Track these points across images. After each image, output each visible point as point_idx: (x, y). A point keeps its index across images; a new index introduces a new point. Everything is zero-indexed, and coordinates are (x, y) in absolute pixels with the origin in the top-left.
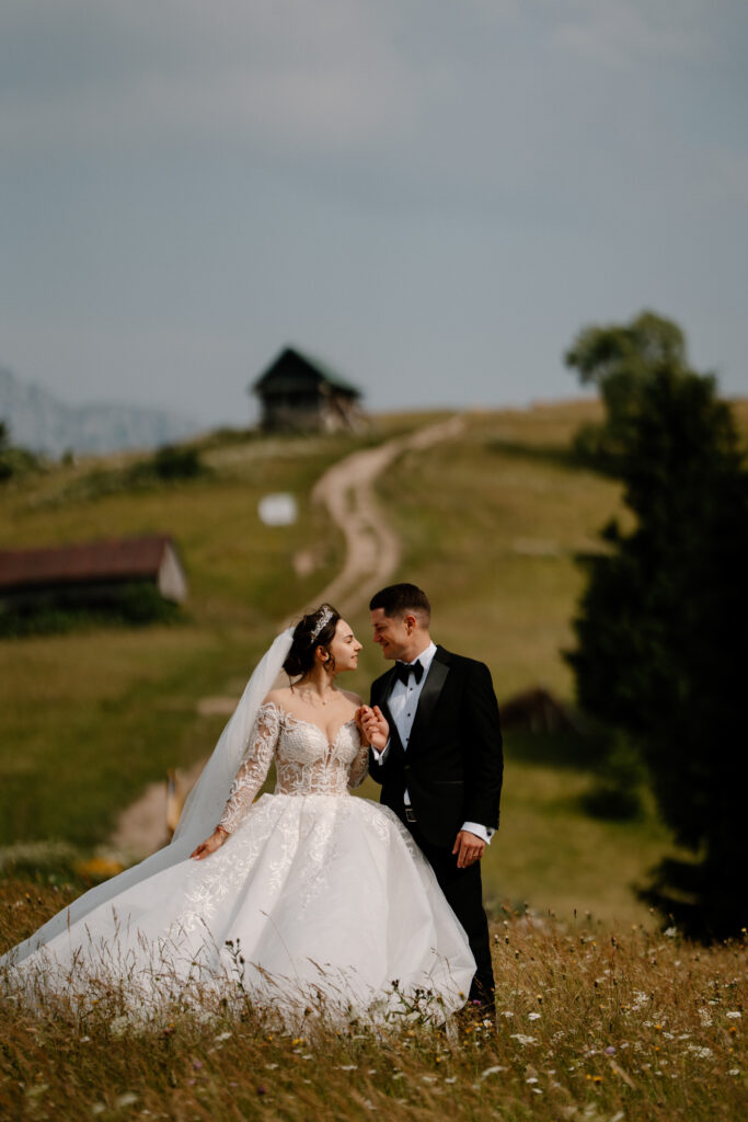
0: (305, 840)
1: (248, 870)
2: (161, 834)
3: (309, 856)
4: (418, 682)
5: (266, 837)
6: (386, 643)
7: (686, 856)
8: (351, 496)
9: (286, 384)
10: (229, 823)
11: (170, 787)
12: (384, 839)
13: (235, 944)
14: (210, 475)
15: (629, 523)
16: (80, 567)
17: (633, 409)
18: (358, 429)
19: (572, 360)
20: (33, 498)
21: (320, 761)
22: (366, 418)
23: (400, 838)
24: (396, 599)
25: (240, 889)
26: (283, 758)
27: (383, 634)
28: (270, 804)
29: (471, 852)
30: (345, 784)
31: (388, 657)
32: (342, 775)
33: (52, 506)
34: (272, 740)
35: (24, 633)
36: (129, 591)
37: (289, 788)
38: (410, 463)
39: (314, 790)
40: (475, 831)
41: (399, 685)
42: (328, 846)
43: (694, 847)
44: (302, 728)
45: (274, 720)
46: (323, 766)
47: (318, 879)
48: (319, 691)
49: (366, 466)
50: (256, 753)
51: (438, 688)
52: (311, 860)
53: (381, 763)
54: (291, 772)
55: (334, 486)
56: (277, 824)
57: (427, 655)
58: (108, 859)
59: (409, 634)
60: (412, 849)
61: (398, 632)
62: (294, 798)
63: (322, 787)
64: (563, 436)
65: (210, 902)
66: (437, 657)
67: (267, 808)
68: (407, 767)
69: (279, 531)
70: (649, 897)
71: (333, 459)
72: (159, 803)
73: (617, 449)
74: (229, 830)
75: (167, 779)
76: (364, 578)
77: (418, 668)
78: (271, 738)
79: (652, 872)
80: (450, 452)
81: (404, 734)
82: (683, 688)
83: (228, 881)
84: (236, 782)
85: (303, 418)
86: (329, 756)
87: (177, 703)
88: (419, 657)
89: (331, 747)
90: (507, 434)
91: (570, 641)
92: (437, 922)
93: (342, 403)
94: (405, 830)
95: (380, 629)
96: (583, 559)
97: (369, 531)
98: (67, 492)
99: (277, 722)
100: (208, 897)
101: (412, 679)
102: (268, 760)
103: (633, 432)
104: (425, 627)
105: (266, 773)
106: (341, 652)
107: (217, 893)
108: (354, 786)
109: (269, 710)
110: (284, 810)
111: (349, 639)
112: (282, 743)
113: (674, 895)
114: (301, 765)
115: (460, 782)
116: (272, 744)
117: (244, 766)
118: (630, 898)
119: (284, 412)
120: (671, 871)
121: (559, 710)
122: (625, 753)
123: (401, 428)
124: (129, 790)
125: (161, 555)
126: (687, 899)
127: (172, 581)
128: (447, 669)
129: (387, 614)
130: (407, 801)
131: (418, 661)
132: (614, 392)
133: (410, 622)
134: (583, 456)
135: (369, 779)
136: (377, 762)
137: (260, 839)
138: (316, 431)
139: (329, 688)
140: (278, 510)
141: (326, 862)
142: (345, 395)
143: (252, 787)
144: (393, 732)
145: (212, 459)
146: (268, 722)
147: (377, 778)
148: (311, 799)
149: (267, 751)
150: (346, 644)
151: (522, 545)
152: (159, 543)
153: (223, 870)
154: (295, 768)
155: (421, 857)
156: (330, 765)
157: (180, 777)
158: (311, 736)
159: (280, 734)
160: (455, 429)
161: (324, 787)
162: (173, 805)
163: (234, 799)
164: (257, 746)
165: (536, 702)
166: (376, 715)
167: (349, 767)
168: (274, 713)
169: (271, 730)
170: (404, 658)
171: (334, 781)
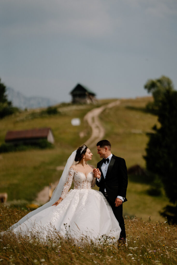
0: (80, 200)
1: (67, 207)
2: (48, 198)
3: (81, 203)
4: (108, 163)
5: (72, 199)
6: (100, 154)
7: (172, 205)
8: (93, 119)
9: (78, 92)
10: (63, 196)
11: (50, 187)
12: (99, 199)
13: (66, 224)
14: (60, 114)
15: (159, 126)
16: (29, 135)
17: (160, 99)
18: (95, 103)
19: (146, 87)
20: (18, 119)
21: (84, 181)
22: (97, 101)
23: (103, 199)
24: (103, 143)
25: (65, 211)
26: (75, 181)
27: (100, 152)
28: (72, 192)
29: (119, 203)
30: (90, 187)
31: (101, 157)
32: (89, 185)
33: (23, 121)
34: (72, 177)
35: (16, 151)
36: (41, 141)
37: (77, 188)
38: (107, 111)
39: (83, 188)
40: (120, 198)
41: (104, 164)
42: (86, 201)
43: (174, 203)
44: (79, 173)
45: (72, 172)
46: (85, 182)
47: (84, 209)
48: (83, 165)
49: (97, 112)
50: (68, 180)
51: (112, 164)
52: (82, 204)
53: (99, 182)
54: (77, 184)
55: (89, 116)
56: (74, 196)
57: (110, 157)
58: (35, 204)
59: (106, 152)
60: (106, 202)
61: (103, 151)
62: (78, 190)
63: (84, 187)
64: (143, 105)
65: (58, 215)
66: (112, 157)
67: (72, 193)
68: (105, 183)
69: (76, 127)
70: (163, 215)
71: (89, 110)
72: (47, 191)
73: (157, 108)
74: (63, 198)
75: (49, 185)
76: (96, 138)
77: (108, 160)
78: (72, 176)
79: (164, 208)
80: (117, 109)
81: (105, 175)
82: (171, 165)
83: (63, 210)
84: (64, 187)
85: (82, 101)
86: (86, 180)
87: (52, 167)
88: (108, 157)
89: (86, 178)
90: (130, 104)
91: (145, 154)
92: (112, 219)
93: (91, 97)
94: (105, 198)
95: (99, 150)
96: (148, 134)
97: (97, 127)
98: (26, 118)
99: (73, 173)
100: (58, 214)
101: (107, 162)
102: (71, 182)
103: (160, 104)
104: (110, 150)
105: (71, 184)
106: (88, 156)
107: (60, 212)
108: (92, 187)
109: (71, 170)
110: (76, 193)
111: (89, 153)
112: (75, 177)
113: (169, 214)
114: (80, 182)
115: (118, 187)
116: (72, 178)
117: (66, 183)
118: (159, 215)
119: (77, 99)
120: (168, 208)
121: (142, 170)
122: (158, 180)
123: (105, 103)
124: (40, 188)
125: (48, 132)
126: (172, 215)
127: (51, 139)
128: (115, 160)
129: (101, 147)
130: (105, 191)
131: (108, 158)
132: (156, 95)
133: (106, 149)
134: (148, 110)
135: (96, 185)
136: (98, 181)
137: (70, 200)
138: (85, 103)
139: (85, 164)
140: (76, 122)
141: (85, 205)
142: (92, 95)
143: (68, 188)
144: (102, 175)
145: (60, 110)
146: (71, 173)
147: (98, 186)
148: (82, 190)
149: (71, 180)
150: (89, 154)
151: (134, 131)
152: (48, 130)
153: (61, 207)
154: (78, 183)
155: (108, 204)
156: (86, 182)
157: (52, 184)
158: (82, 176)
159: (74, 175)
160: (118, 103)
161: (85, 187)
162: (50, 192)
163: (64, 191)
164: (68, 178)
165: (136, 168)
166: (98, 170)
167: (91, 183)
168: (72, 171)
169: (72, 174)
170: (105, 157)
171: (87, 186)
